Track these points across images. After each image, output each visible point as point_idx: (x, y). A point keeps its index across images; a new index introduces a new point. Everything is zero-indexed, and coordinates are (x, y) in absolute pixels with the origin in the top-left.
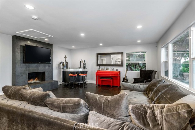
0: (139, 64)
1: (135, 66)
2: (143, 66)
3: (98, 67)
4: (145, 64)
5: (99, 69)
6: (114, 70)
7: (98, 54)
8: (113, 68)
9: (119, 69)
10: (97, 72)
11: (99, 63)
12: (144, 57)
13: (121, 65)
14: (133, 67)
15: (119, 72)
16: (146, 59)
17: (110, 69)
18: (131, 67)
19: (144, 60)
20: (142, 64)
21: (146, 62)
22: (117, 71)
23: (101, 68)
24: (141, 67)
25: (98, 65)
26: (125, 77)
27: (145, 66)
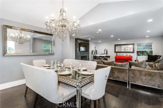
0: (146, 51)
1: (142, 53)
2: (150, 52)
3: (116, 53)
4: (152, 51)
5: (117, 54)
6: (128, 55)
7: (115, 45)
9: (131, 54)
10: (116, 57)
11: (116, 51)
12: (150, 46)
13: (133, 52)
14: (141, 53)
15: (132, 56)
16: (153, 47)
17: (125, 55)
18: (138, 53)
19: (151, 48)
20: (149, 51)
21: (153, 50)
22: (130, 56)
23: (118, 54)
24: (148, 53)
25: (115, 52)
26: (136, 60)
27: (152, 53)
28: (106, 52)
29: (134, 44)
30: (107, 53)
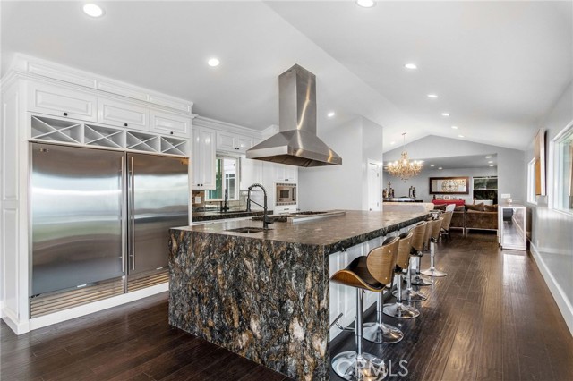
3: (432, 196)
5: (434, 197)
6: (456, 199)
7: (431, 179)
8: (454, 196)
9: (463, 197)
11: (432, 191)
13: (467, 193)
15: (464, 201)
17: (450, 198)
22: (460, 200)
23: (437, 196)
25: (431, 193)
28: (411, 193)
29: (467, 178)
30: (414, 195)
